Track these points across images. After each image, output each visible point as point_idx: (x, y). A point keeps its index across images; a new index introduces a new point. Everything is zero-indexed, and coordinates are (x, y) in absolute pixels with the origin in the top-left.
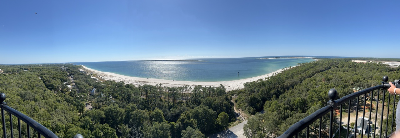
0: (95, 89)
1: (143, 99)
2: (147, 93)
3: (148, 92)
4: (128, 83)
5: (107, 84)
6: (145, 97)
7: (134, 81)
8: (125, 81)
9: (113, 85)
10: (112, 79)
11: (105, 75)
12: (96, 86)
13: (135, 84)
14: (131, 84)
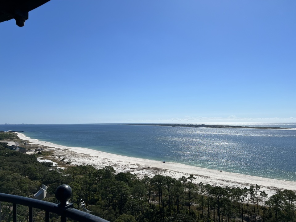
0: (47, 187)
1: (152, 206)
2: (160, 195)
3: (163, 193)
4: (124, 171)
5: (75, 174)
6: (156, 203)
7: (136, 167)
8: (115, 166)
9: (89, 175)
10: (88, 162)
11: (73, 154)
12: (49, 179)
13: (136, 172)
14: (129, 173)
